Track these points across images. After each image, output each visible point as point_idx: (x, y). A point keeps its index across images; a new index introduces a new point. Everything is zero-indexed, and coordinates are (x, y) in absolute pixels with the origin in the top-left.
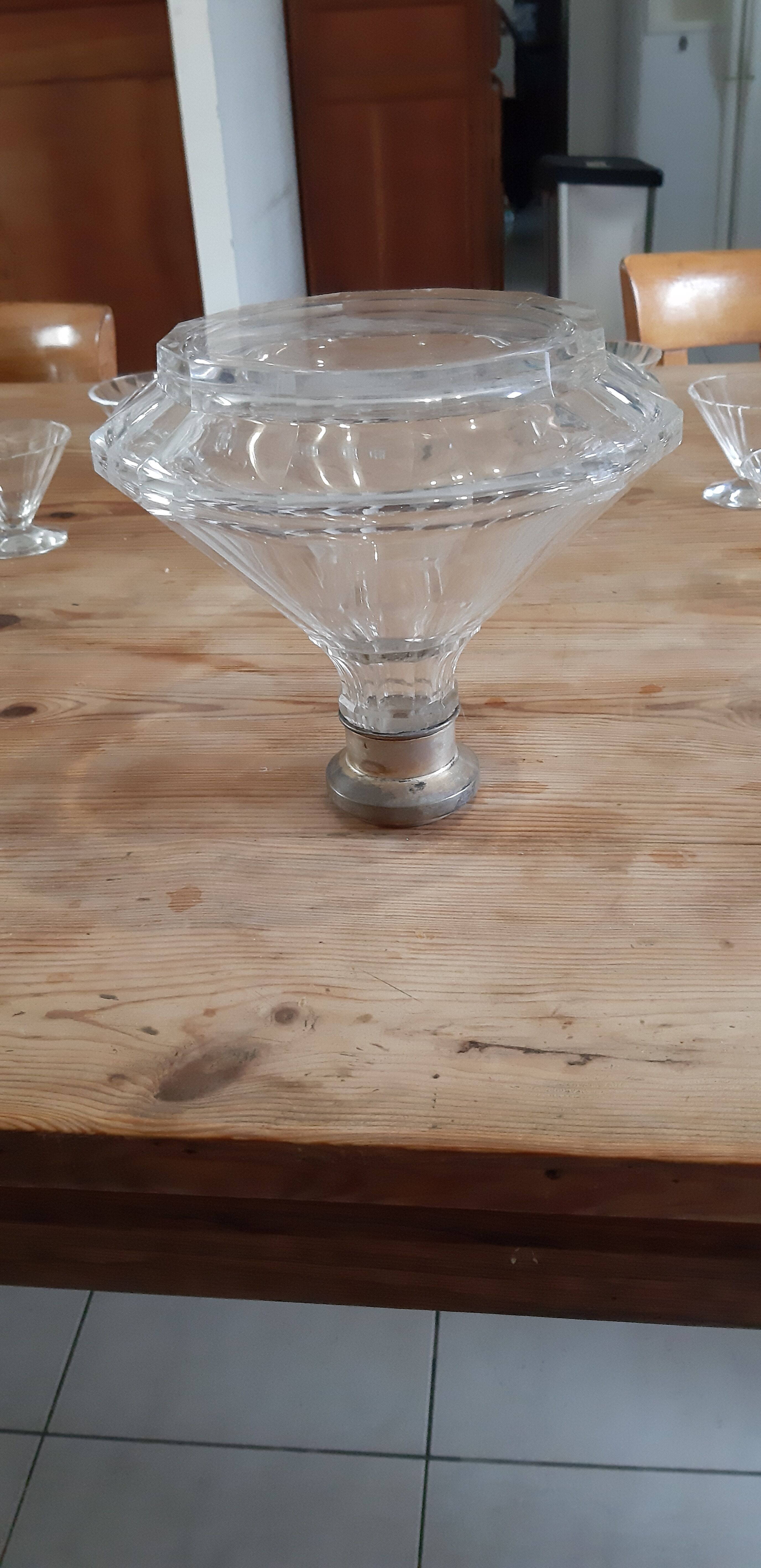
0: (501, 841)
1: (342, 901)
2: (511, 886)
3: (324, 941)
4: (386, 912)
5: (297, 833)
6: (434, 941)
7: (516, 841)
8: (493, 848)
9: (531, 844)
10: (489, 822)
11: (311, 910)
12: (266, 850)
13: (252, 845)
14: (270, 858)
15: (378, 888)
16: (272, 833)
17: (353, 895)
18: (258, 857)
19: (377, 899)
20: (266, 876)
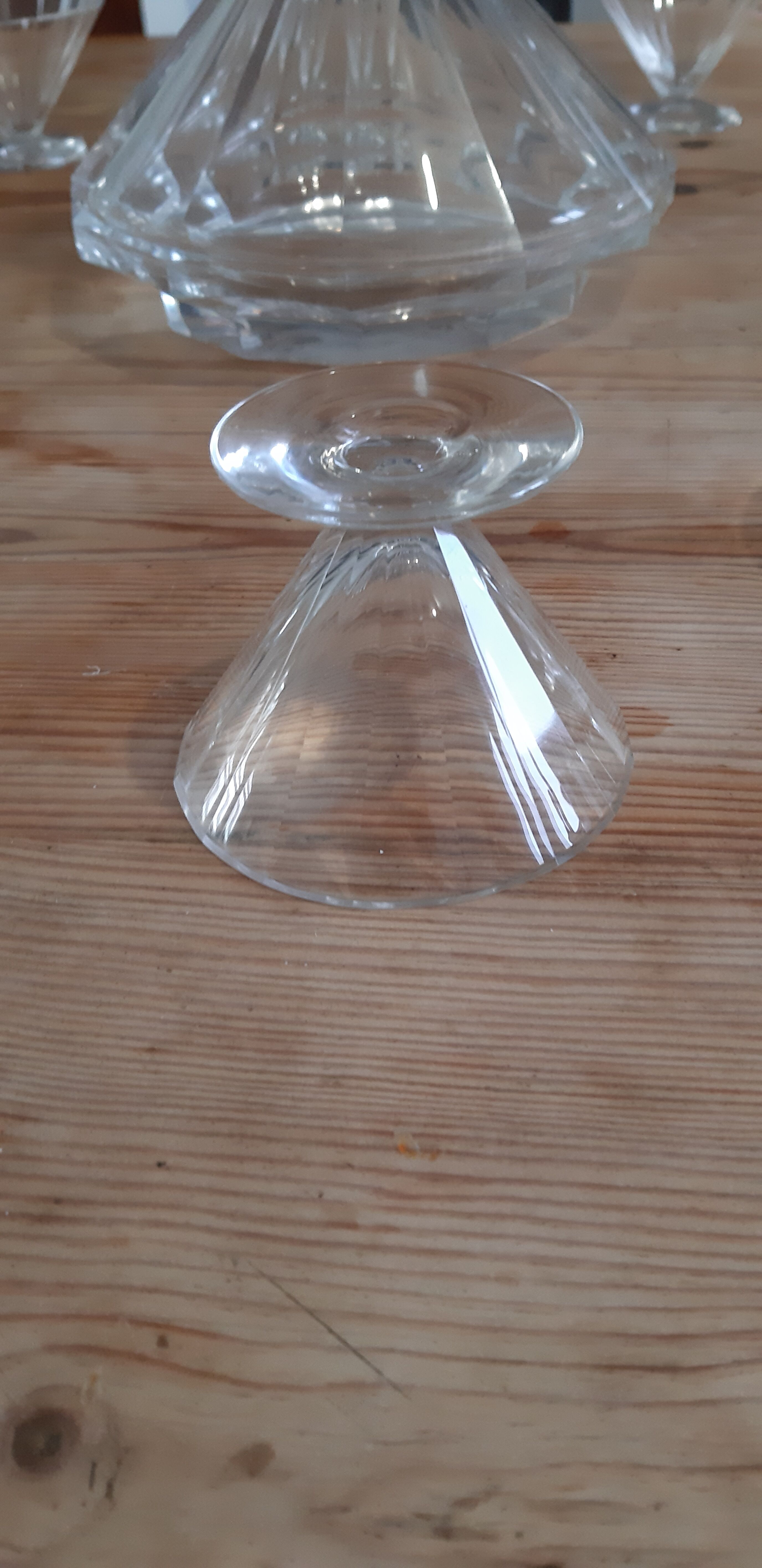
1: (225, 1028)
2: (616, 990)
3: (170, 1161)
4: (325, 1065)
5: (142, 828)
6: (442, 1163)
7: (617, 859)
8: (568, 876)
9: (649, 868)
11: (147, 1057)
12: (69, 874)
13: (40, 862)
14: (74, 896)
15: (309, 989)
16: (88, 829)
17: (251, 1009)
18: (45, 893)
19: (305, 1023)
20: (57, 949)
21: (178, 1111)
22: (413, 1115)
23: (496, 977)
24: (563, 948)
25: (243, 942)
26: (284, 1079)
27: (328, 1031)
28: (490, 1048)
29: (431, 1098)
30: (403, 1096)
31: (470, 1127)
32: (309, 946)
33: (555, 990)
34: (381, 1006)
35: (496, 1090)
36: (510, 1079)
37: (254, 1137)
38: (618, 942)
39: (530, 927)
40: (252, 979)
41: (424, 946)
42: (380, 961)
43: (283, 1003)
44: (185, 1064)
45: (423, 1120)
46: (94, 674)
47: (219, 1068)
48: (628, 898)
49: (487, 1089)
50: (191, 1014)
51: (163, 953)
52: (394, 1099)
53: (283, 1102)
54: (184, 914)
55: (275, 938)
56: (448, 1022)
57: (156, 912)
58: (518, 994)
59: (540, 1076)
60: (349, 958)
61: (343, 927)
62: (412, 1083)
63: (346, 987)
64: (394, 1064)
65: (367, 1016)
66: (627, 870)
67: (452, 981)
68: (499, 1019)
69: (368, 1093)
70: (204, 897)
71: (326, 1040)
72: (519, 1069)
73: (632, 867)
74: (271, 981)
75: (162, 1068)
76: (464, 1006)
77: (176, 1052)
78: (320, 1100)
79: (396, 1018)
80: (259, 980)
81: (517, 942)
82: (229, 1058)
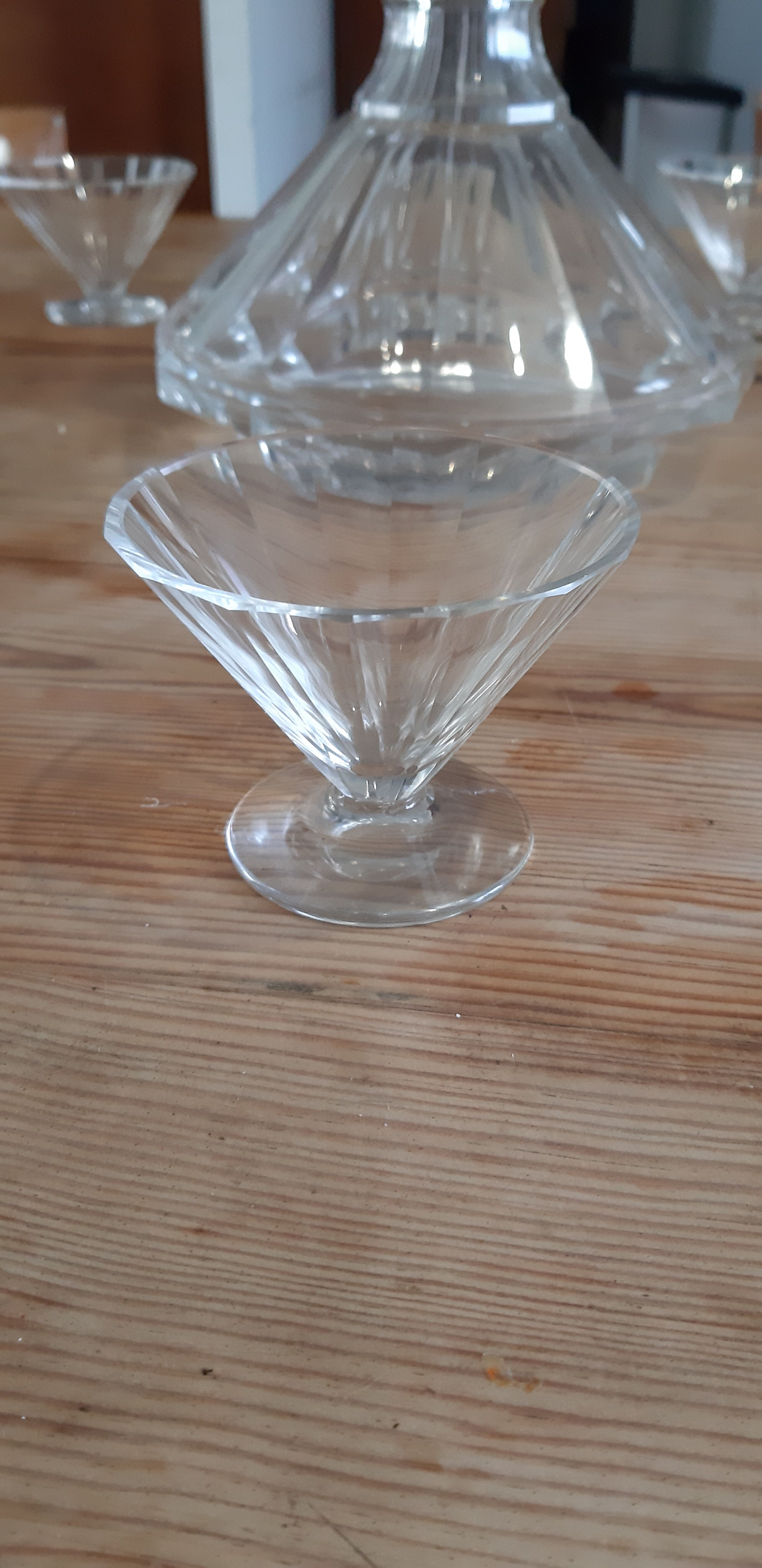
0: (692, 1041)
1: (284, 1211)
2: (736, 1198)
3: (218, 1368)
4: (401, 1266)
6: (542, 1398)
7: (729, 1045)
8: (674, 1061)
10: (656, 984)
11: (193, 1238)
12: (114, 1019)
13: (82, 1004)
14: (118, 1044)
15: (382, 1172)
16: (138, 971)
17: (314, 1192)
18: (86, 1040)
19: (377, 1213)
20: (97, 1104)
21: (228, 1308)
22: (505, 1333)
23: (597, 1173)
24: (672, 1145)
25: (307, 1112)
26: (353, 1279)
27: (404, 1224)
28: (592, 1258)
29: (525, 1314)
30: (492, 1309)
31: (572, 1354)
32: (381, 1122)
33: (666, 1193)
34: (464, 1199)
35: (603, 1310)
36: (619, 1298)
37: (317, 1347)
38: (735, 1142)
39: (633, 1117)
40: (316, 1156)
41: (513, 1131)
42: (462, 1145)
43: (352, 1187)
44: (237, 1252)
45: (515, 1341)
46: (152, 806)
47: (277, 1259)
48: (744, 1091)
49: (591, 1307)
50: (246, 1191)
51: (216, 1118)
52: (482, 1312)
53: (352, 1307)
54: (240, 1073)
55: (342, 1110)
56: (543, 1223)
57: (209, 1069)
58: (623, 1195)
59: (652, 1296)
60: (426, 1139)
61: (419, 1102)
62: (502, 1295)
63: (423, 1173)
64: (481, 1270)
65: (449, 1209)
66: (742, 1058)
67: (545, 1175)
68: (602, 1224)
69: (449, 1302)
70: (264, 1057)
71: (402, 1236)
72: (627, 1286)
73: (746, 1056)
74: (337, 1159)
75: (211, 1254)
76: (561, 1205)
77: (227, 1236)
78: (395, 1308)
79: (483, 1214)
80: (324, 1157)
81: (620, 1134)
82: (290, 1249)
